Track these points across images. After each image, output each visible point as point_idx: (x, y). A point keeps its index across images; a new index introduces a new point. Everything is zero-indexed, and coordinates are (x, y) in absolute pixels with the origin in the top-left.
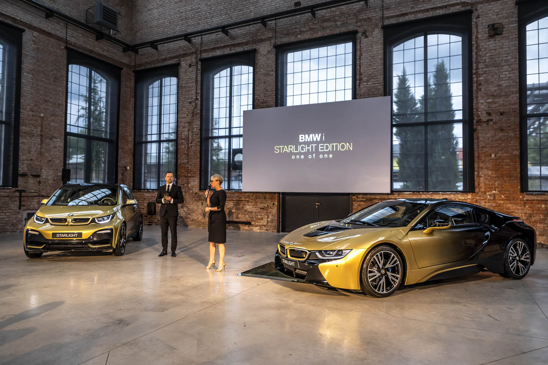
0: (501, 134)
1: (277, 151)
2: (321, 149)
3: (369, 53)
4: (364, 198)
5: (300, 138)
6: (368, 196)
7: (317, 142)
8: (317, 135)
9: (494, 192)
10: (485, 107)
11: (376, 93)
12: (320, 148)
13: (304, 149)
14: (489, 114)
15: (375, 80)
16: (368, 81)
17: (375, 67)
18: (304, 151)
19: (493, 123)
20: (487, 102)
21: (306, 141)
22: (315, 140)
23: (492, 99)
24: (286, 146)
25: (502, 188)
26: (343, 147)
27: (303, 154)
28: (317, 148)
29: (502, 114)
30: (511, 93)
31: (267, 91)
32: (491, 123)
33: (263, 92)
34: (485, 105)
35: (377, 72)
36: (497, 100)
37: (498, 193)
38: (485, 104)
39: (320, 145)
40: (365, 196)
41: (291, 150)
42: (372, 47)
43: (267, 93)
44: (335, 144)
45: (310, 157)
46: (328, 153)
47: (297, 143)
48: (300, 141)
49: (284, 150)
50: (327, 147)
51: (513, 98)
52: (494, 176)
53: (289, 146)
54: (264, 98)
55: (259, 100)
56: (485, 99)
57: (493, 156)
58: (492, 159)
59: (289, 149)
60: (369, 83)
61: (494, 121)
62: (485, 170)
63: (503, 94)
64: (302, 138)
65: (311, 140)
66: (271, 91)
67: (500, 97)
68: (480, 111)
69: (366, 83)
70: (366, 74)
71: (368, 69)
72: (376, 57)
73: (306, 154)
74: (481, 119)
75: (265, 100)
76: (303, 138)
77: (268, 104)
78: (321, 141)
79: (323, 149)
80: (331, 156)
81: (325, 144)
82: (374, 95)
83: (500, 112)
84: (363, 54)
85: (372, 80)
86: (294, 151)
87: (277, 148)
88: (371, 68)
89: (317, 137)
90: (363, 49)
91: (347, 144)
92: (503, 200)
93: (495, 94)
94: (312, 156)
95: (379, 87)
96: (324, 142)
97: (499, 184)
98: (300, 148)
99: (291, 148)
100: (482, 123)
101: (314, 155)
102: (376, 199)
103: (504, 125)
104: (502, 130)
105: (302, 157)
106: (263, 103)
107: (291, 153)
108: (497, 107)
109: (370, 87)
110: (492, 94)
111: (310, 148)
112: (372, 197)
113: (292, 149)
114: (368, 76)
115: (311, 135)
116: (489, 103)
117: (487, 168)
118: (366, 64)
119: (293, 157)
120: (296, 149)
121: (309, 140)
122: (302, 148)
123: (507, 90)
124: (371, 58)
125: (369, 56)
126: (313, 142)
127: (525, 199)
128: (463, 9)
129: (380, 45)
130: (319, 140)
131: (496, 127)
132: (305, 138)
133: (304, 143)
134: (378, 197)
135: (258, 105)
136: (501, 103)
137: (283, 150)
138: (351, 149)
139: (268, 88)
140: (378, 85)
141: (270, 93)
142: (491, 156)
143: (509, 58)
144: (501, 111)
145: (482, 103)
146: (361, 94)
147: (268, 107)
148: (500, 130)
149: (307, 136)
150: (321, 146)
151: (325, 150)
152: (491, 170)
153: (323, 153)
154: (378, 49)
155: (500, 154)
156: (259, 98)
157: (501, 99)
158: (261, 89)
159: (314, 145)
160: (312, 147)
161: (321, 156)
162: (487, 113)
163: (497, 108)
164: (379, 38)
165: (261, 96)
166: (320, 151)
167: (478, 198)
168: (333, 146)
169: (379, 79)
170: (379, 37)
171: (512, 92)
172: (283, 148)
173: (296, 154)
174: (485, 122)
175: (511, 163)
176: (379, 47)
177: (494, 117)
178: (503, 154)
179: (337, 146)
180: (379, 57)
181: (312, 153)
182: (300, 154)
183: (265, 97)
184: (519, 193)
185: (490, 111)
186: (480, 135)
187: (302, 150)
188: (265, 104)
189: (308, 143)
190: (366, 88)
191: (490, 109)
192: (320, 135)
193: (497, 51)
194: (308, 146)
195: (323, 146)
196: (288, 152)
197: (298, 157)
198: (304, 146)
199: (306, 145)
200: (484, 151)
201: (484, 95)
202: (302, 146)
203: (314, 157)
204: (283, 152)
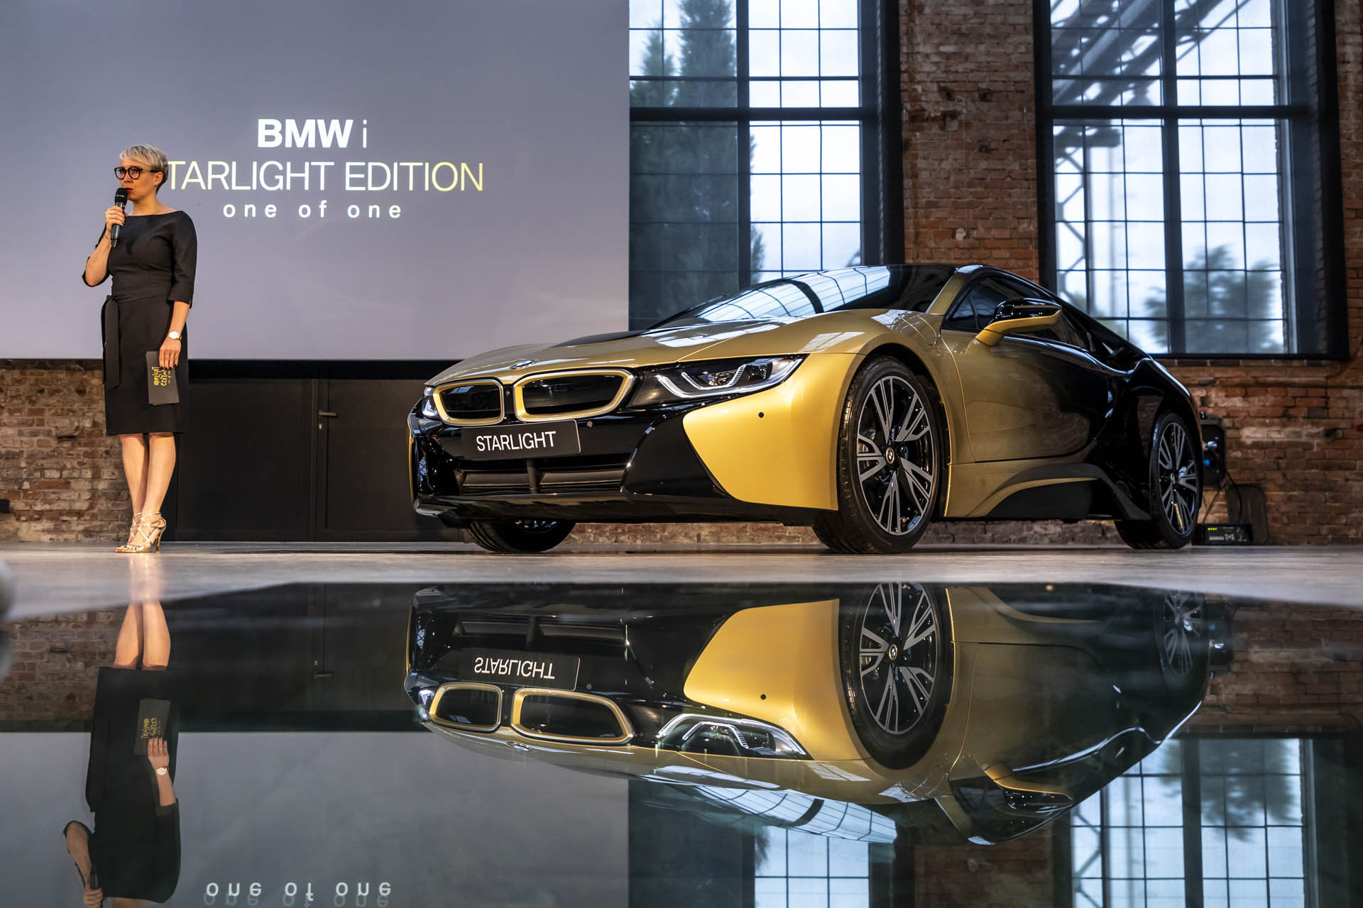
0: (983, 165)
2: (354, 182)
5: (262, 133)
7: (334, 153)
8: (335, 124)
10: (934, 68)
12: (348, 176)
13: (280, 178)
14: (948, 94)
18: (280, 186)
19: (961, 123)
20: (941, 54)
21: (288, 144)
22: (326, 143)
23: (956, 44)
24: (194, 164)
26: (445, 177)
27: (276, 198)
28: (335, 176)
29: (985, 96)
30: (1010, 30)
32: (954, 125)
34: (936, 63)
36: (970, 49)
38: (935, 59)
39: (348, 164)
41: (217, 182)
44: (411, 165)
45: (304, 211)
46: (385, 199)
47: (247, 153)
48: (262, 143)
49: (187, 180)
50: (379, 176)
51: (1017, 46)
53: (211, 164)
56: (936, 41)
57: (960, 235)
58: (957, 247)
59: (211, 176)
61: (962, 117)
63: (988, 30)
64: (269, 132)
65: (312, 144)
67: (980, 38)
68: (919, 83)
73: (287, 200)
74: (923, 110)
76: (276, 132)
78: (355, 149)
79: (363, 182)
80: (395, 211)
81: (371, 165)
83: (979, 90)
86: (234, 187)
89: (338, 133)
91: (464, 166)
93: (964, 28)
94: (315, 210)
96: (367, 156)
98: (258, 174)
99: (218, 170)
100: (926, 124)
101: (323, 206)
103: (992, 133)
104: (985, 149)
105: (271, 211)
107: (219, 196)
108: (972, 71)
110: (955, 27)
111: (306, 175)
113: (222, 177)
115: (310, 125)
116: (947, 56)
119: (229, 211)
120: (244, 177)
121: (300, 144)
122: (271, 176)
123: (999, 19)
126: (319, 152)
130: (343, 142)
131: (967, 137)
132: (283, 132)
133: (281, 153)
136: (983, 58)
137: (179, 181)
138: (480, 188)
142: (954, 236)
144: (983, 86)
145: (927, 56)
148: (980, 150)
149: (291, 124)
150: (353, 170)
151: (370, 188)
153: (364, 199)
155: (980, 232)
157: (982, 48)
159: (323, 164)
160: (315, 171)
161: (353, 211)
162: (941, 90)
163: (972, 77)
166: (348, 188)
168: (403, 172)
171: (1014, 26)
173: (239, 199)
174: (935, 119)
177: (964, 106)
178: (988, 229)
179: (419, 172)
181: (313, 197)
182: (260, 198)
185: (949, 85)
186: (921, 163)
187: (274, 182)
189: (297, 156)
191: (951, 77)
192: (350, 123)
194: (298, 168)
195: (363, 170)
196: (203, 187)
197: (250, 209)
198: (281, 167)
199: (289, 164)
200: (932, 219)
201: (932, 29)
202: (269, 166)
203: (322, 215)
204: (183, 187)
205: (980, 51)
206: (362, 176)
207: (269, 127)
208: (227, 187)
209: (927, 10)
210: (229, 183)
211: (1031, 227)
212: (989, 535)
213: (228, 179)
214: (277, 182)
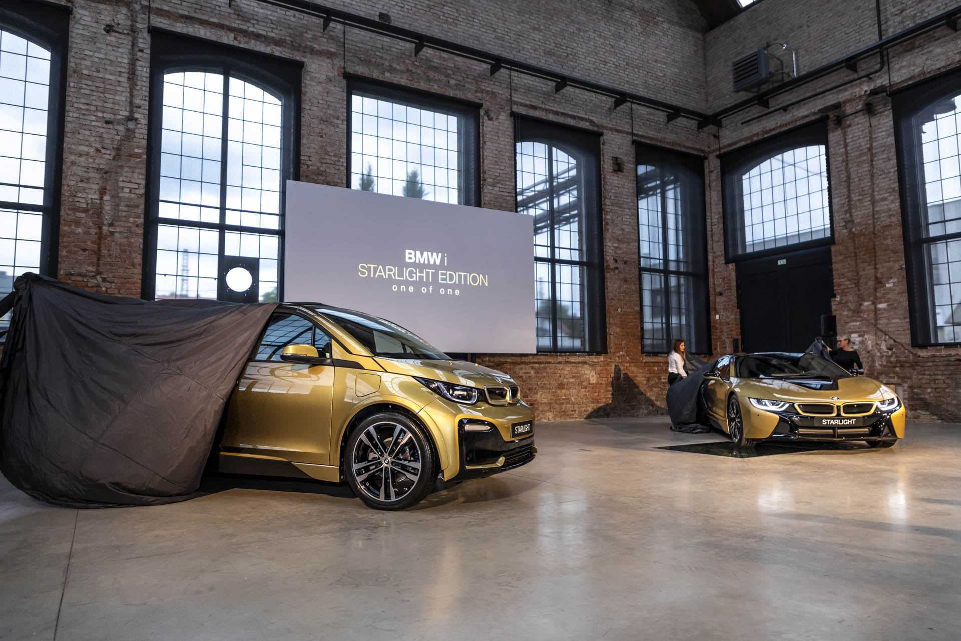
0: (625, 286)
1: (364, 273)
2: (442, 279)
3: (495, 145)
4: (492, 362)
5: (407, 256)
6: (497, 359)
7: (434, 266)
8: (435, 254)
9: (621, 353)
10: (612, 251)
11: (504, 205)
12: (440, 277)
13: (414, 275)
14: (616, 261)
15: (503, 187)
16: (493, 185)
17: (503, 168)
18: (414, 279)
19: (619, 272)
20: (613, 246)
21: (417, 262)
22: (432, 262)
23: (618, 243)
24: (380, 267)
25: (628, 348)
26: (474, 280)
27: (413, 283)
28: (435, 275)
29: (625, 262)
31: (327, 153)
32: (617, 271)
33: (317, 153)
35: (505, 176)
36: (621, 246)
37: (625, 354)
38: (612, 248)
39: (440, 272)
40: (492, 359)
41: (389, 275)
42: (498, 137)
43: (327, 157)
44: (463, 274)
45: (424, 290)
46: (454, 287)
47: (401, 264)
48: (407, 260)
49: (378, 273)
50: (451, 278)
51: (633, 246)
52: (621, 333)
53: (387, 267)
54: (319, 164)
55: (308, 167)
56: (612, 242)
57: (619, 310)
58: (618, 314)
59: (387, 273)
60: (495, 189)
61: (619, 269)
62: (614, 327)
63: (626, 240)
64: (411, 256)
65: (426, 262)
66: (334, 156)
67: (623, 242)
68: (608, 256)
69: (491, 188)
70: (491, 173)
71: (494, 168)
72: (504, 154)
73: (418, 285)
74: (609, 265)
75: (322, 169)
76: (412, 256)
77: (329, 179)
78: (442, 266)
79: (445, 280)
80: (457, 292)
81: (448, 272)
82: (501, 208)
83: (623, 260)
84: (487, 143)
85: (499, 185)
86: (397, 278)
87: (363, 267)
88: (498, 167)
89: (436, 258)
90: (487, 136)
91: (481, 276)
92: (627, 362)
93: (620, 238)
94: (428, 290)
95: (508, 198)
96: (447, 269)
97: (625, 344)
98: (406, 273)
99: (390, 270)
100: (609, 271)
101: (431, 288)
102: (506, 362)
103: (628, 276)
104: (626, 281)
105: (411, 289)
106: (318, 174)
107: (391, 281)
108: (622, 253)
109: (497, 195)
110: (617, 238)
111: (424, 275)
112: (502, 360)
113: (392, 273)
114: (494, 177)
115: (425, 254)
116: (616, 248)
117: (616, 324)
118: (491, 159)
119: (395, 288)
120: (400, 274)
121: (422, 262)
122: (411, 273)
123: (628, 236)
124: (496, 152)
125: (495, 148)
126: (429, 266)
127: (644, 361)
128: (591, 128)
129: (507, 138)
130: (438, 263)
131: (621, 276)
132: (415, 256)
133: (414, 265)
134: (509, 360)
135: (307, 176)
136: (625, 250)
137: (375, 274)
138: (487, 285)
139: (329, 149)
140: (507, 194)
141: (333, 158)
143: (629, 201)
144: (625, 259)
145: (610, 247)
146: (486, 202)
147: (328, 184)
148: (624, 281)
149: (418, 253)
150: (442, 274)
151: (448, 282)
152: (618, 327)
153: (446, 287)
154: (506, 143)
155: (624, 310)
156: (309, 163)
158: (314, 146)
159: (430, 271)
160: (427, 273)
161: (442, 291)
162: (614, 259)
163: (623, 255)
164: (507, 128)
165: (311, 159)
166: (440, 281)
167: (609, 360)
168: (460, 276)
169: (507, 187)
170: (506, 126)
171: (632, 239)
172: (375, 270)
173: (400, 283)
174: (612, 269)
175: (634, 320)
176: (507, 140)
177: (620, 265)
178: (627, 309)
179: (465, 277)
180: (508, 154)
181: (427, 284)
182: (407, 283)
183: (322, 163)
184: (640, 354)
185: (616, 257)
186: (609, 285)
187: (412, 277)
188: (323, 178)
189: (421, 267)
190: (492, 195)
191: (616, 255)
192: (440, 255)
193: (620, 189)
194: (421, 272)
195: (445, 274)
196: (384, 277)
197: (403, 287)
198: (415, 271)
199: (418, 270)
200: (612, 304)
201: (611, 238)
202: (410, 271)
203: (431, 292)
204: (376, 276)
205: (623, 246)
206: (445, 277)
207: (410, 254)
208: (394, 278)
209: (610, 231)
210: (395, 276)
211: (637, 308)
212: (629, 414)
213: (394, 274)
214: (413, 277)
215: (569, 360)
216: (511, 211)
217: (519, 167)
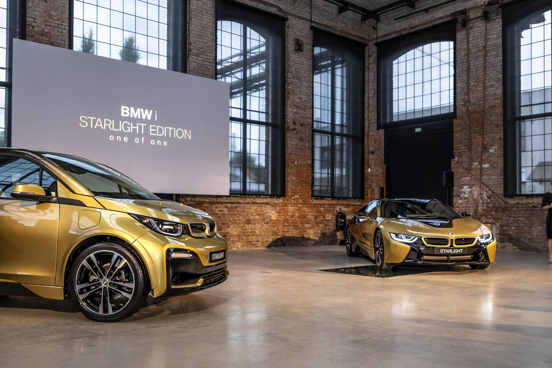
0: (301, 144)
1: (85, 124)
2: (153, 132)
3: (200, 21)
4: (193, 201)
5: (123, 111)
6: (197, 199)
7: (146, 121)
8: (147, 111)
9: (296, 196)
10: (292, 115)
11: (206, 73)
12: (151, 130)
13: (129, 128)
14: (295, 123)
15: (206, 57)
16: (197, 55)
17: (205, 41)
18: (129, 131)
19: (297, 132)
20: (293, 111)
21: (132, 116)
22: (144, 117)
23: (296, 109)
24: (99, 119)
25: (301, 193)
26: (180, 133)
27: (128, 135)
28: (147, 129)
29: (302, 125)
30: (307, 107)
31: (51, 16)
32: (295, 132)
33: (41, 16)
34: (292, 114)
35: (207, 48)
36: (299, 111)
37: (299, 198)
38: (292, 113)
39: (151, 126)
40: (193, 199)
41: (107, 127)
42: (202, 15)
43: (50, 20)
44: (170, 128)
45: (137, 140)
46: (162, 139)
47: (118, 118)
48: (123, 115)
49: (97, 125)
50: (160, 131)
51: (308, 112)
52: (297, 181)
53: (105, 120)
54: (44, 26)
55: (33, 27)
56: (292, 108)
57: (296, 163)
58: (295, 166)
59: (105, 125)
60: (199, 58)
61: (297, 130)
62: (291, 176)
63: (303, 107)
64: (125, 111)
65: (139, 117)
66: (58, 20)
67: (301, 109)
68: (289, 119)
69: (195, 57)
70: (196, 45)
71: (198, 41)
72: (206, 29)
73: (132, 136)
74: (289, 127)
75: (46, 30)
76: (127, 111)
77: (52, 40)
78: (153, 121)
79: (155, 132)
80: (165, 143)
81: (158, 127)
82: (203, 75)
83: (301, 123)
84: (193, 19)
85: (202, 56)
86: (113, 129)
87: (83, 119)
88: (201, 40)
89: (147, 114)
90: (193, 13)
91: (185, 130)
92: (301, 204)
93: (298, 105)
94: (141, 141)
95: (209, 67)
96: (157, 123)
97: (300, 189)
98: (122, 125)
99: (108, 122)
100: (289, 131)
101: (143, 139)
102: (205, 202)
103: (303, 135)
104: (302, 140)
105: (126, 139)
106: (43, 35)
107: (108, 132)
108: (299, 117)
109: (200, 64)
110: (296, 105)
111: (137, 128)
112: (201, 200)
113: (109, 125)
114: (198, 49)
115: (138, 110)
116: (295, 112)
117: (293, 174)
118: (196, 33)
119: (111, 138)
120: (117, 126)
121: (135, 117)
122: (126, 126)
123: (305, 104)
124: (200, 28)
125: (199, 24)
126: (141, 120)
127: (313, 203)
128: (278, 13)
129: (210, 16)
130: (149, 118)
131: (298, 136)
132: (130, 111)
133: (129, 119)
134: (207, 200)
135: (32, 36)
136: (302, 114)
137: (94, 125)
138: (190, 138)
139: (53, 13)
140: (208, 64)
141: (57, 22)
142: (294, 163)
143: (307, 75)
144: (302, 122)
145: (290, 112)
146: (191, 69)
147: (52, 44)
148: (301, 140)
149: (132, 109)
150: (153, 128)
151: (158, 135)
152: (295, 176)
153: (156, 138)
154: (209, 21)
155: (300, 162)
156: (35, 24)
157: (302, 111)
158: (38, 9)
159: (143, 125)
160: (140, 127)
161: (152, 142)
162: (293, 122)
163: (299, 119)
164: (210, 7)
165: (36, 21)
166: (151, 134)
167: (287, 202)
168: (168, 130)
169: (208, 57)
170: (209, 6)
171: (308, 106)
172: (95, 121)
173: (115, 134)
174: (291, 130)
175: (306, 171)
176: (209, 18)
177: (298, 127)
178: (302, 161)
179: (172, 131)
180: (210, 30)
181: (140, 136)
182: (122, 134)
183: (46, 25)
184: (310, 198)
185: (294, 120)
186: (288, 142)
188: (48, 39)
189: (135, 121)
190: (196, 64)
191: (295, 118)
192: (151, 111)
193: (300, 65)
194: (135, 125)
195: (155, 128)
196: (103, 128)
197: (119, 138)
198: (129, 124)
199: (132, 123)
200: (290, 158)
201: (291, 104)
202: (125, 124)
203: (143, 142)
204: (95, 127)
206: (155, 130)
207: (125, 109)
208: (111, 129)
209: (291, 99)
210: (112, 128)
211: (310, 162)
212: (300, 244)
213: (111, 126)
214: (127, 129)
215: (255, 201)
216: (211, 78)
217: (219, 42)
